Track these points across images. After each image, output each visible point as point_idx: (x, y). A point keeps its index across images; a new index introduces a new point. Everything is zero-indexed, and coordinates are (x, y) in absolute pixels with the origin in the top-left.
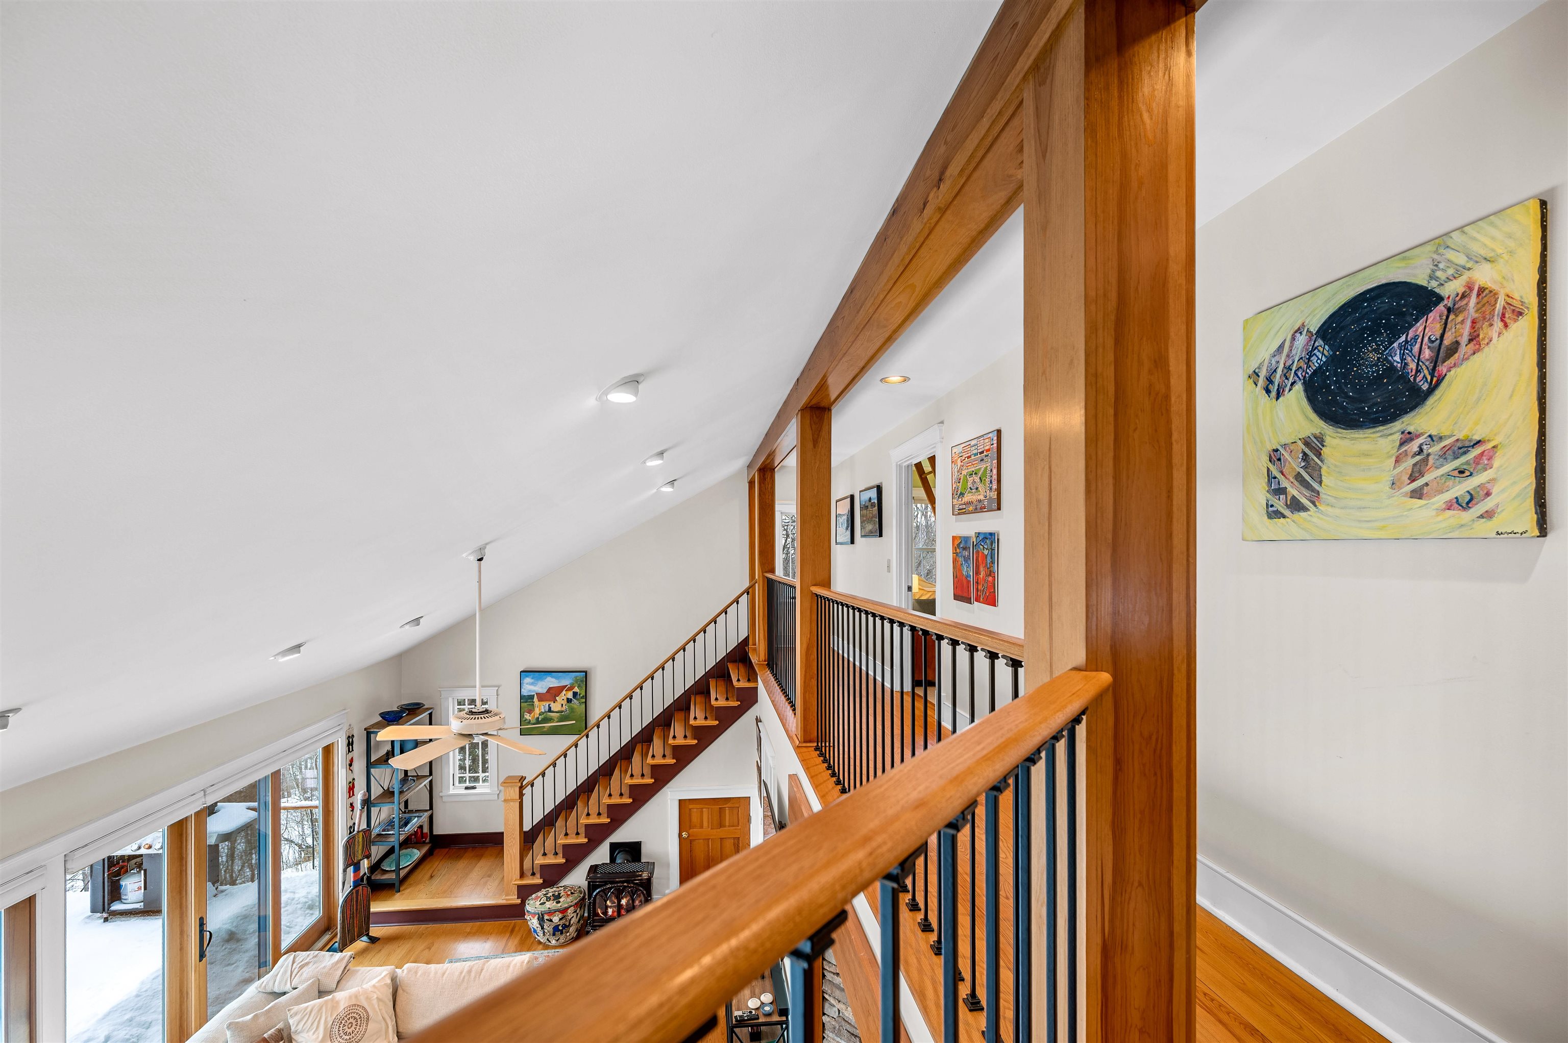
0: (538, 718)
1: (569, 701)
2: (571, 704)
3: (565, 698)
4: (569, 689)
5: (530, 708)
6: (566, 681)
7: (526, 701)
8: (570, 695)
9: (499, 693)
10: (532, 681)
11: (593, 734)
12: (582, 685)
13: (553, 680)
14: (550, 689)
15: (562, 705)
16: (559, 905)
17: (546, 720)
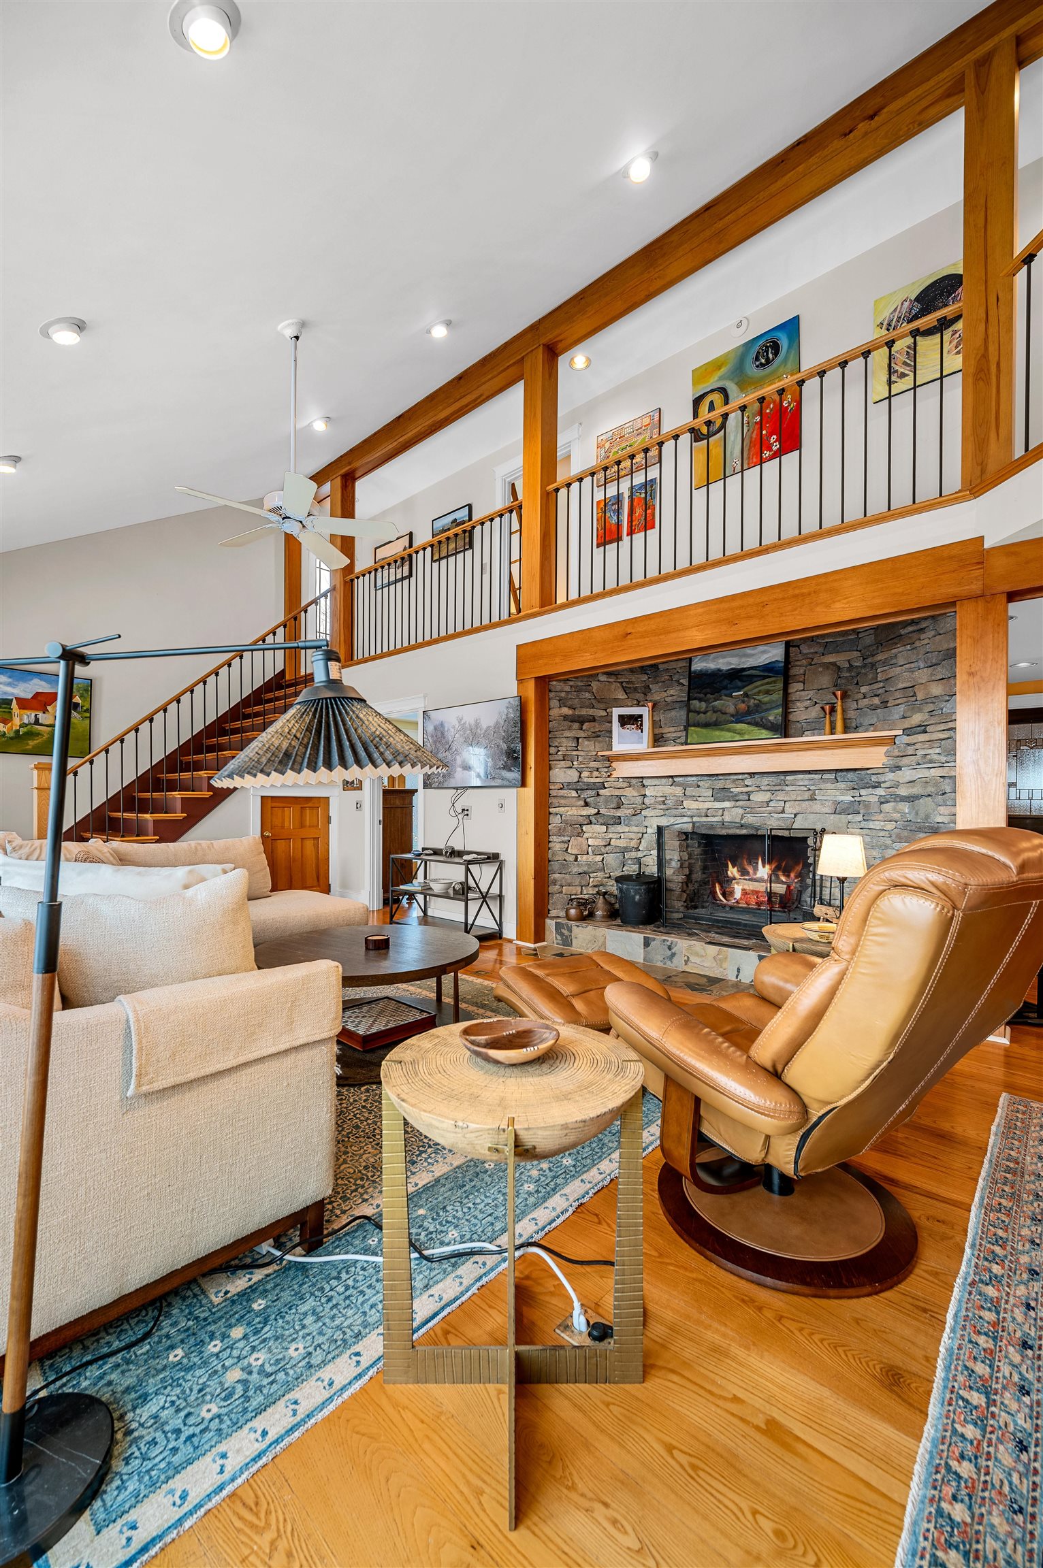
0: (18, 731)
5: (6, 716)
10: (10, 680)
11: (100, 760)
12: (86, 694)
13: (43, 683)
14: (37, 695)
17: (31, 735)
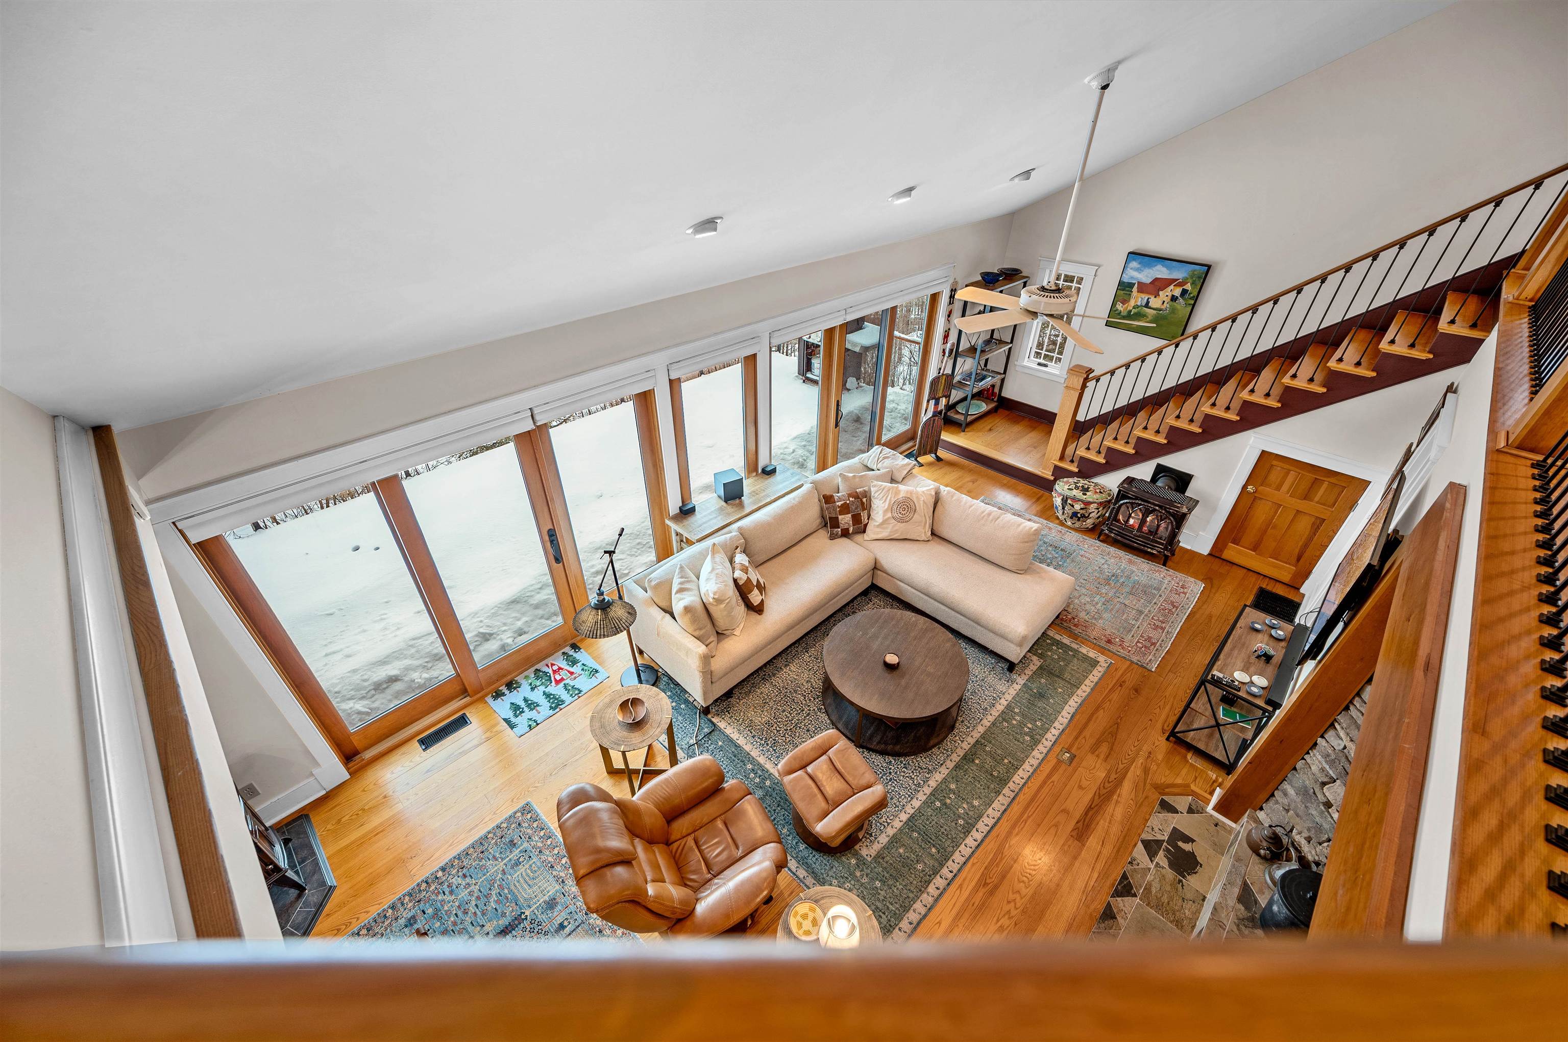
0: (1130, 311)
1: (1174, 299)
2: (1175, 304)
3: (1170, 294)
4: (1180, 285)
5: (1126, 298)
6: (1179, 274)
7: (1124, 288)
8: (1177, 292)
9: (1098, 273)
10: (1139, 266)
11: (1185, 345)
12: (1197, 282)
13: (1164, 269)
14: (1156, 279)
15: (1164, 302)
16: (1085, 497)
17: (1139, 315)
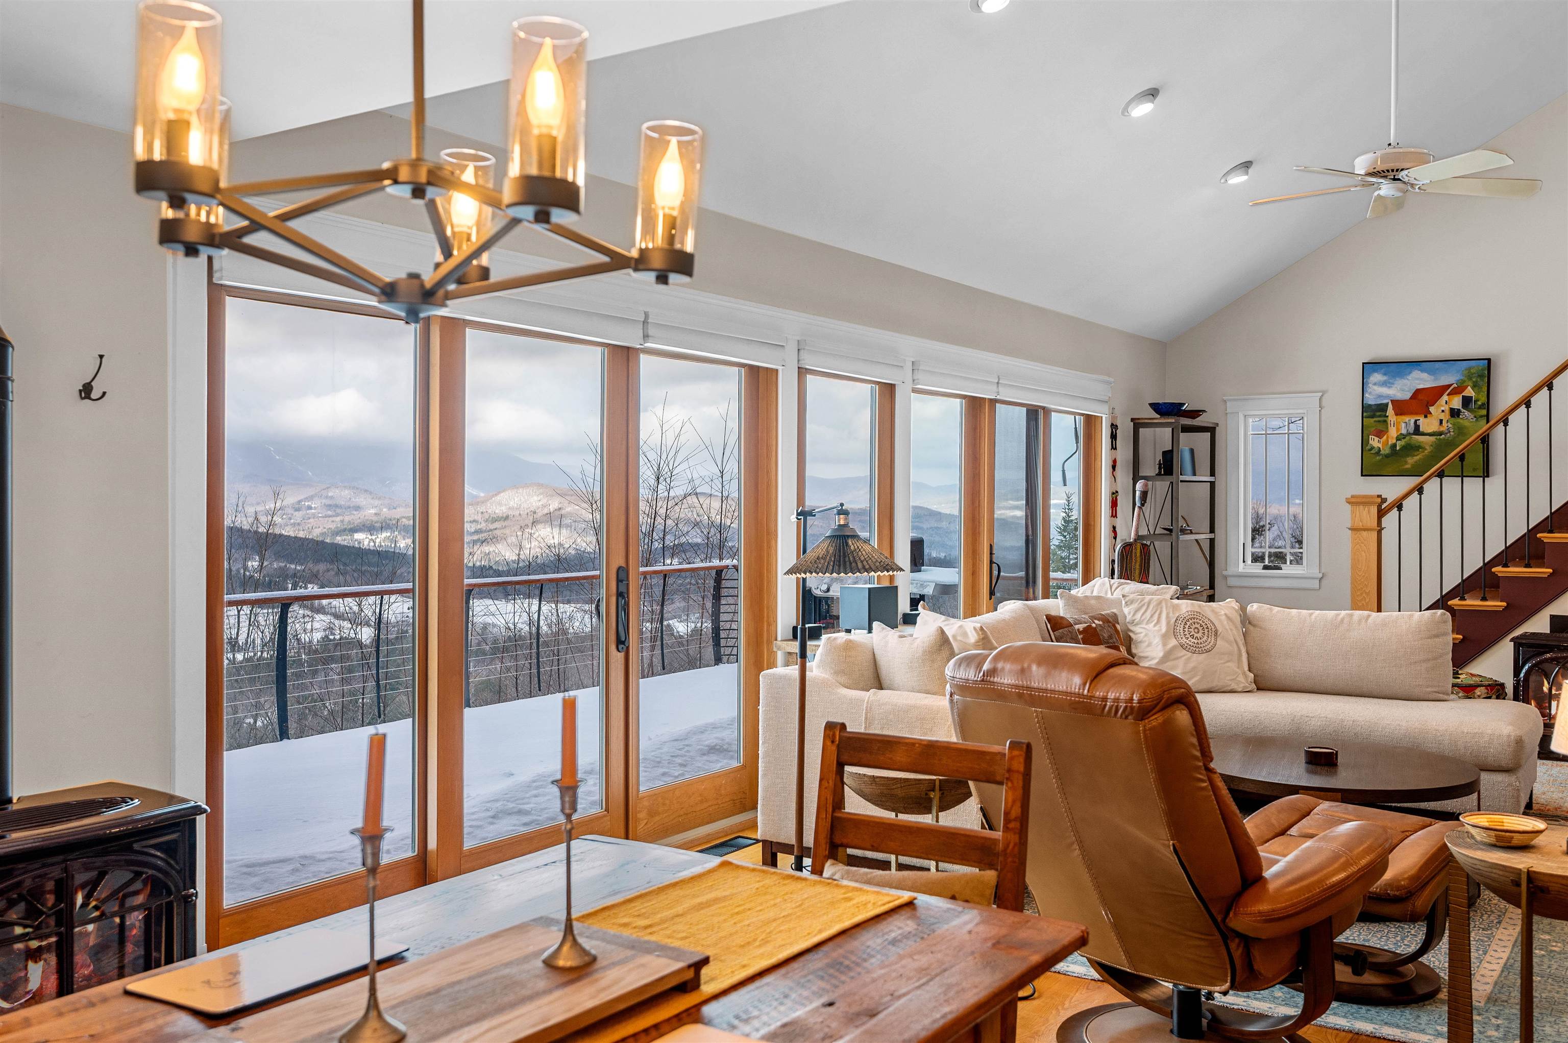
0: (1394, 445)
1: (1454, 413)
2: (1459, 420)
3: (1446, 408)
4: (1456, 392)
5: (1381, 427)
7: (1373, 414)
8: (1456, 402)
9: (1324, 404)
11: (1497, 479)
12: (1481, 383)
14: (1418, 392)
15: (1441, 421)
17: (1411, 449)
